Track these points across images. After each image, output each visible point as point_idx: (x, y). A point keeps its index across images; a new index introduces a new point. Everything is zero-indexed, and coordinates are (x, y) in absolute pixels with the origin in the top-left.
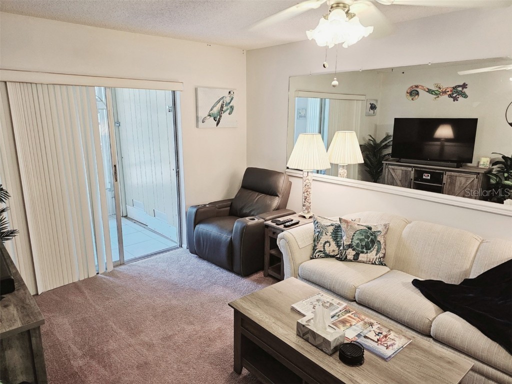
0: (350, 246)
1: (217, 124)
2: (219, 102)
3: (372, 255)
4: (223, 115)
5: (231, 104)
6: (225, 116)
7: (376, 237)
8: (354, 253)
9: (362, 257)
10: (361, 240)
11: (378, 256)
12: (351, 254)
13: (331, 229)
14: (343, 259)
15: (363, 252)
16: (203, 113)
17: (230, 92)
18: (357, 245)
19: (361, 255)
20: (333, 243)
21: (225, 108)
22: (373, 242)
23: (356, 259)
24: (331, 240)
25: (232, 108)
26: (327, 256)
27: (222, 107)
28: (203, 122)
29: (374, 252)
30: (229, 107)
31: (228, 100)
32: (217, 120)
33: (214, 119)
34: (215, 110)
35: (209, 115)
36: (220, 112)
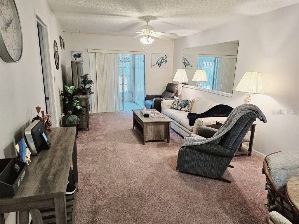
0: (180, 105)
1: (160, 67)
3: (186, 108)
4: (162, 64)
5: (166, 60)
6: (163, 64)
7: (188, 103)
8: (180, 107)
9: (183, 109)
10: (183, 103)
11: (188, 109)
12: (179, 107)
13: (177, 101)
14: (178, 109)
15: (183, 107)
16: (154, 63)
17: (165, 55)
18: (182, 105)
20: (177, 105)
21: (163, 61)
22: (187, 104)
23: (181, 109)
24: (176, 104)
25: (166, 61)
26: (174, 109)
27: (162, 60)
28: (154, 66)
29: (187, 108)
31: (165, 58)
32: (160, 65)
33: (158, 65)
34: (159, 62)
35: (157, 63)
36: (161, 62)
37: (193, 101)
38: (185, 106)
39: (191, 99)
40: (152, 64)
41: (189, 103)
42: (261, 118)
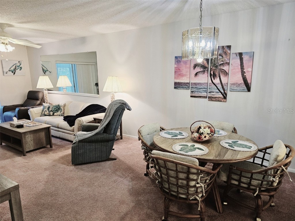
0: (51, 111)
1: (14, 74)
2: (14, 65)
3: (59, 113)
4: (16, 71)
5: (20, 66)
6: (18, 71)
8: (53, 113)
9: (55, 114)
10: (55, 109)
11: (61, 113)
12: (51, 113)
13: (47, 107)
14: (50, 115)
15: (55, 112)
16: (6, 69)
17: (19, 62)
18: (54, 110)
19: (55, 113)
20: (47, 111)
21: (17, 68)
22: (59, 109)
23: (53, 115)
24: (47, 110)
25: (21, 68)
26: (46, 115)
27: (16, 67)
28: (6, 73)
29: (59, 112)
30: (19, 67)
31: (19, 65)
32: (14, 72)
33: (12, 72)
34: (12, 69)
35: (9, 71)
36: (15, 69)
37: (65, 105)
38: (57, 111)
39: (61, 103)
40: (3, 72)
41: (61, 108)
42: (128, 108)
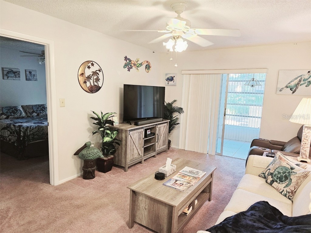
0: (272, 174)
2: (296, 79)
3: (281, 186)
6: (302, 88)
7: (290, 175)
8: (271, 179)
10: (279, 173)
11: (285, 189)
14: (267, 181)
15: (276, 181)
16: (281, 85)
17: (309, 72)
19: (275, 183)
21: (302, 82)
22: (286, 178)
25: (310, 82)
27: (300, 81)
28: (281, 90)
29: (284, 185)
30: (307, 81)
31: (306, 77)
32: (293, 90)
33: (291, 89)
34: (293, 84)
37: (305, 176)
38: (281, 181)
40: (277, 88)
41: (292, 177)
